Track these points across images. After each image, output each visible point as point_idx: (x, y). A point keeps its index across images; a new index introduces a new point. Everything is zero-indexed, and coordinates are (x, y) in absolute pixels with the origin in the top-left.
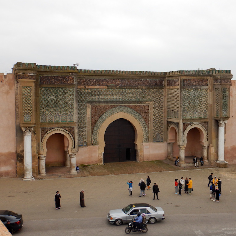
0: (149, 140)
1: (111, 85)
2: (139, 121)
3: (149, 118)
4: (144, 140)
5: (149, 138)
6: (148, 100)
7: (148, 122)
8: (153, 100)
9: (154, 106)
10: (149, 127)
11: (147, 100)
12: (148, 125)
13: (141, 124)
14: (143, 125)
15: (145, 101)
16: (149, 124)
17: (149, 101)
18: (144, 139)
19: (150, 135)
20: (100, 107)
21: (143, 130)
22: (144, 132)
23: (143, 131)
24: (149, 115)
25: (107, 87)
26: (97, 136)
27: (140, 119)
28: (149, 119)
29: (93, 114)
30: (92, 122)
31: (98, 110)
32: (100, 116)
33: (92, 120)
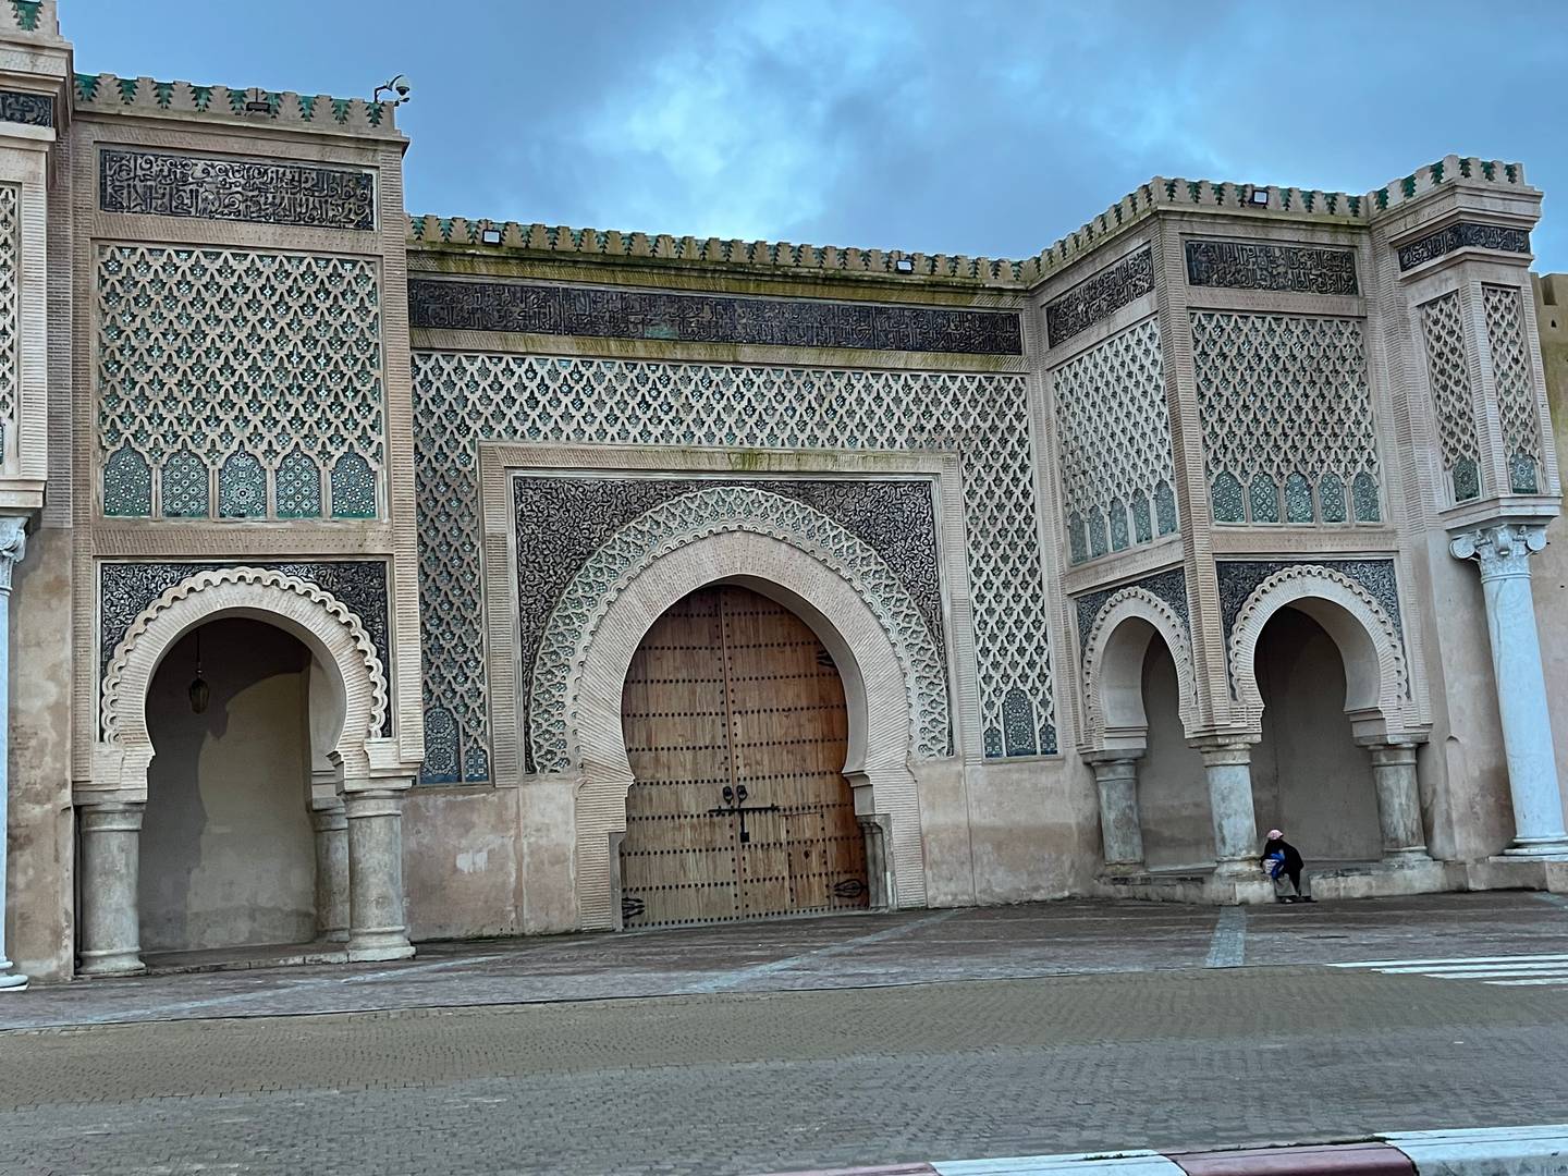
1: (652, 332)
3: (943, 582)
4: (918, 740)
5: (956, 729)
6: (926, 449)
7: (938, 606)
8: (957, 450)
9: (971, 494)
10: (949, 644)
11: (918, 451)
12: (935, 625)
13: (887, 622)
14: (902, 631)
15: (902, 456)
16: (947, 625)
17: (929, 457)
18: (915, 732)
19: (955, 706)
20: (578, 493)
21: (907, 666)
22: (910, 682)
23: (905, 674)
24: (942, 557)
25: (621, 346)
26: (570, 707)
27: (880, 581)
28: (944, 589)
29: (528, 541)
30: (520, 598)
31: (569, 511)
32: (582, 553)
33: (524, 582)
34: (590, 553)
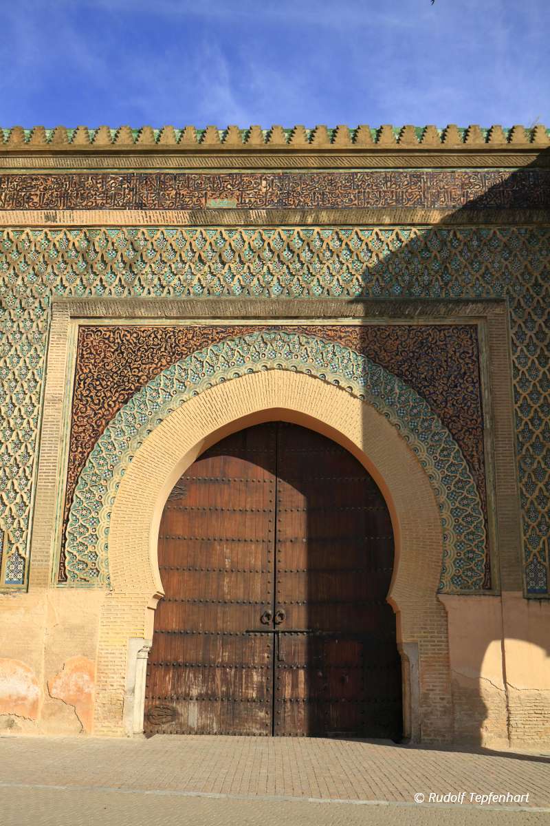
0: (495, 570)
1: (213, 203)
2: (405, 432)
3: (487, 417)
4: (451, 571)
5: (494, 562)
6: (472, 295)
7: (480, 440)
8: (504, 296)
9: (520, 335)
10: (490, 477)
11: (464, 296)
12: (475, 461)
13: (424, 455)
14: (439, 464)
15: (447, 302)
16: (489, 460)
17: (474, 302)
18: (449, 562)
19: (494, 539)
20: (132, 338)
21: (443, 498)
22: (446, 514)
23: (441, 506)
24: (486, 394)
25: (183, 217)
26: (104, 523)
27: (417, 415)
28: (488, 425)
29: (85, 379)
30: (72, 427)
31: (122, 353)
32: (130, 389)
33: (76, 414)
34: (138, 389)
